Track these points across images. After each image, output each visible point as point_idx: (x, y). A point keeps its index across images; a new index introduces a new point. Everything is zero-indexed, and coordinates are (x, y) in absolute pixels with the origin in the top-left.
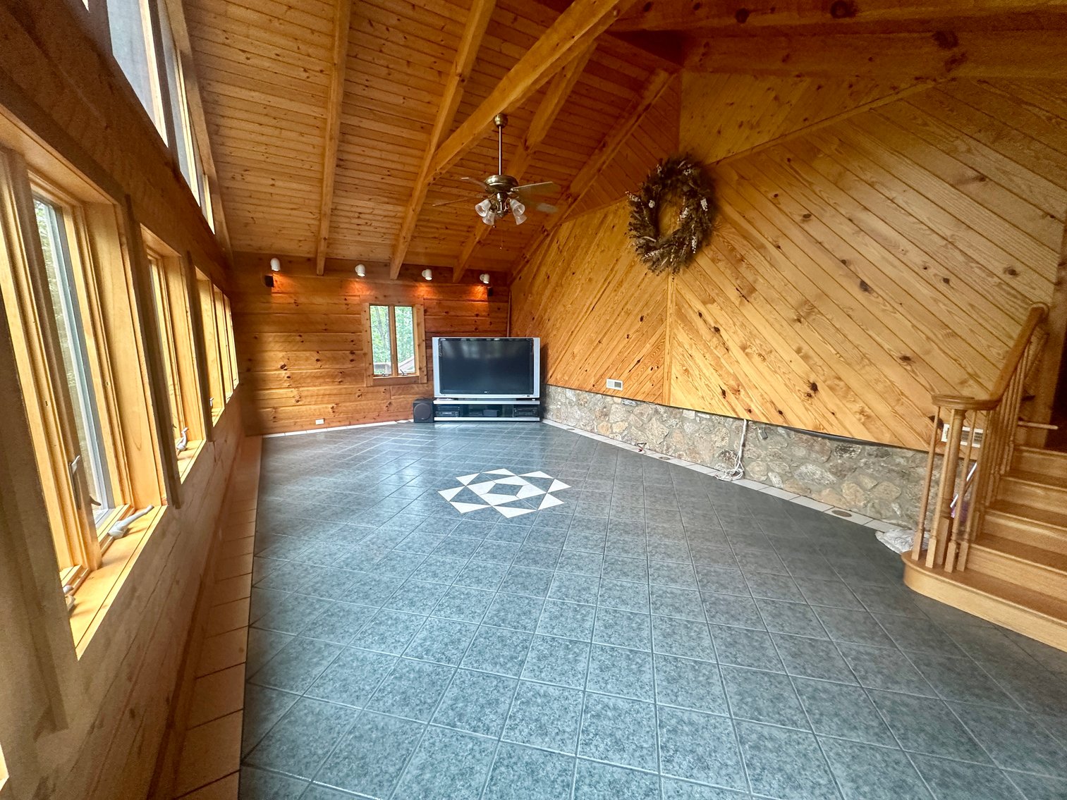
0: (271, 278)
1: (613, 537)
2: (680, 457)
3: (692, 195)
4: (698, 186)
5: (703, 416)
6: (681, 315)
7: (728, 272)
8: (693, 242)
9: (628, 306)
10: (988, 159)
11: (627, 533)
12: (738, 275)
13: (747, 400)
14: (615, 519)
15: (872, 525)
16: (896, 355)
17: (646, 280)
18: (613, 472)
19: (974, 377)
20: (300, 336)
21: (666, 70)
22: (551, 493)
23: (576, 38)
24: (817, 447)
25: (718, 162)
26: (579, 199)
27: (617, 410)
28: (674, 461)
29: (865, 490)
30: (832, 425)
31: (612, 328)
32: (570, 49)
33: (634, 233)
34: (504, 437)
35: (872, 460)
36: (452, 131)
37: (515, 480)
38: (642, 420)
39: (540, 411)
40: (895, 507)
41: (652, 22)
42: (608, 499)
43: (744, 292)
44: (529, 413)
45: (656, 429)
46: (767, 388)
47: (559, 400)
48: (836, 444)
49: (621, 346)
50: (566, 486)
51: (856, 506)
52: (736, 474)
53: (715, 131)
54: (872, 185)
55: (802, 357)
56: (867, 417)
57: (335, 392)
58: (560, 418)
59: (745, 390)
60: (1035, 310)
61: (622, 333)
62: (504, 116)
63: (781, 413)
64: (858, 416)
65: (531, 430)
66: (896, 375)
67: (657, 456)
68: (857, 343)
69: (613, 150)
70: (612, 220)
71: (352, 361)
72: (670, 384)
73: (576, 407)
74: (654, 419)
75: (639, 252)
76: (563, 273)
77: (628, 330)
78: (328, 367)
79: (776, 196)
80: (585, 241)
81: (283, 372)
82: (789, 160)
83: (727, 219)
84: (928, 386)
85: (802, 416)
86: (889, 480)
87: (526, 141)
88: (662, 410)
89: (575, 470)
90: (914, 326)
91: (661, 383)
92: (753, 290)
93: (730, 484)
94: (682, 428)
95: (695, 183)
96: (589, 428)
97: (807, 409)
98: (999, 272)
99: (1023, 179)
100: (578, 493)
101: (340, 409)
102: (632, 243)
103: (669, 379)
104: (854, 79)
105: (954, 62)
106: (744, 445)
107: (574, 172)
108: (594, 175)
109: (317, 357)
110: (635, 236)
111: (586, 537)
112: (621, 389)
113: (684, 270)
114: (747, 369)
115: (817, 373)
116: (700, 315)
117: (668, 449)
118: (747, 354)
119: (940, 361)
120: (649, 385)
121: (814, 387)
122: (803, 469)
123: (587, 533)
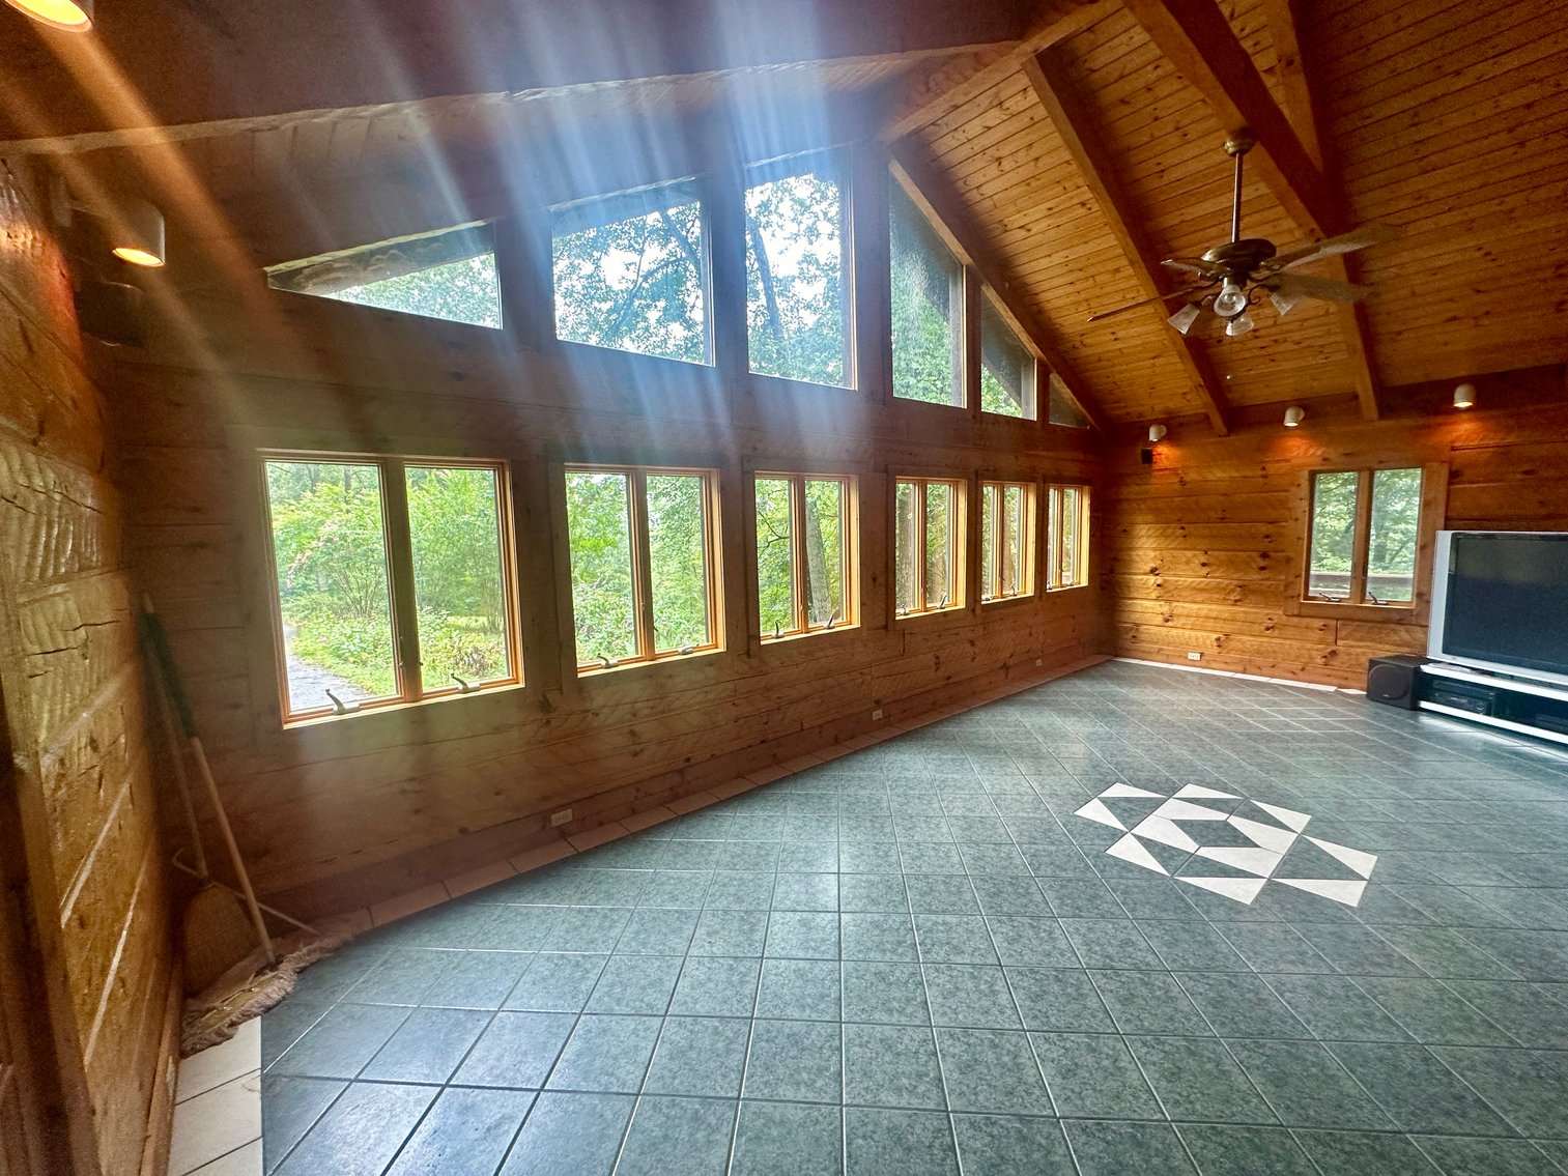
0: (1151, 451)
20: (1183, 528)
57: (1226, 615)
71: (1263, 568)
78: (1220, 578)
81: (1152, 579)
101: (1232, 644)
109: (1203, 559)
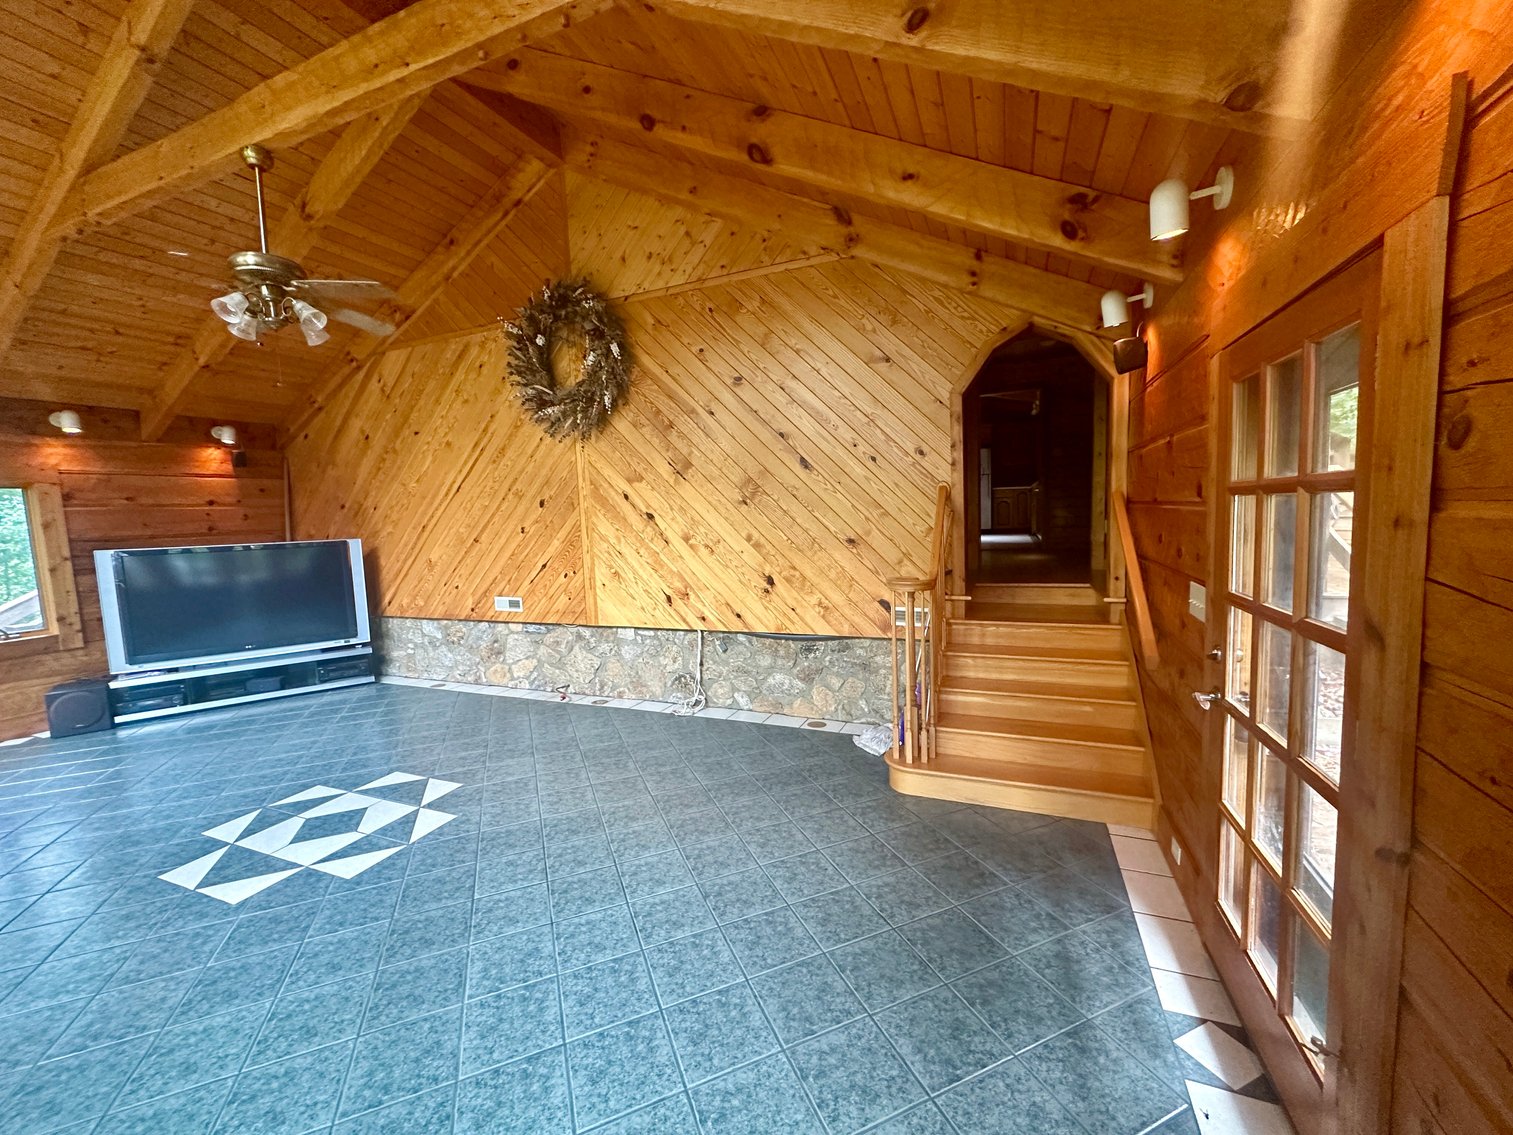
1: (554, 847)
2: (620, 696)
3: (597, 334)
4: (605, 325)
5: (646, 633)
6: (602, 501)
7: (656, 441)
8: (606, 398)
9: (518, 486)
10: (890, 343)
11: (575, 832)
12: (669, 446)
13: (700, 606)
14: (551, 816)
15: (847, 730)
16: (842, 537)
17: (543, 447)
18: (528, 742)
19: (907, 555)
21: (541, 159)
22: (430, 806)
23: (413, 67)
24: (782, 653)
25: (626, 298)
26: (414, 317)
27: (517, 642)
28: (614, 704)
29: (833, 692)
30: (793, 623)
31: (496, 519)
32: (401, 81)
33: (518, 379)
34: (306, 725)
35: (836, 656)
37: (349, 802)
38: (558, 652)
39: (375, 663)
40: (862, 703)
41: (518, 86)
42: (532, 786)
43: (678, 468)
44: (352, 672)
45: (582, 662)
46: (720, 588)
47: (411, 641)
48: (800, 644)
49: (514, 546)
50: (452, 786)
51: (828, 712)
52: (697, 703)
53: (618, 255)
54: (797, 352)
55: (753, 546)
56: (826, 609)
58: (415, 670)
59: (695, 593)
60: (941, 488)
61: (513, 524)
62: (265, 153)
63: (739, 616)
64: (817, 609)
65: (360, 700)
66: (843, 557)
67: (588, 701)
68: (806, 526)
69: (468, 253)
70: (478, 357)
72: (595, 594)
73: (444, 648)
74: (576, 648)
75: (526, 407)
76: (397, 433)
77: (523, 520)
79: (701, 350)
80: (432, 384)
82: (710, 310)
83: (646, 373)
84: (871, 567)
85: (762, 619)
86: (853, 675)
87: (304, 206)
88: (587, 633)
89: (463, 754)
90: (853, 505)
91: (582, 595)
92: (688, 465)
93: (692, 719)
94: (618, 654)
95: (600, 320)
96: (471, 679)
97: (766, 608)
98: (911, 451)
99: (917, 365)
100: (479, 791)
102: (514, 395)
103: (593, 587)
104: (766, 234)
105: (852, 240)
106: (701, 664)
107: (402, 273)
108: (438, 285)
110: (519, 384)
111: (510, 863)
112: (521, 610)
113: (597, 437)
114: (697, 566)
115: (771, 564)
116: (626, 497)
117: (602, 687)
118: (691, 546)
119: (877, 540)
120: (564, 599)
121: (770, 581)
122: (771, 681)
123: (511, 855)
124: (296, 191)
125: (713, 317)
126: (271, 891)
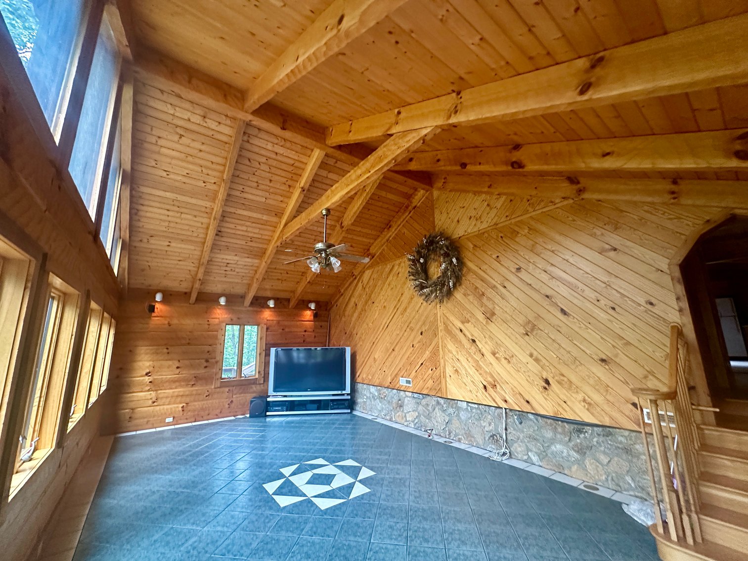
0: (154, 306)
1: (414, 524)
2: (459, 440)
3: (446, 255)
4: (450, 251)
5: (473, 405)
6: (448, 331)
7: (476, 302)
8: (450, 283)
9: (411, 325)
10: (615, 239)
11: (425, 519)
12: (482, 305)
13: (503, 393)
14: (414, 505)
15: (617, 497)
16: (596, 357)
17: (422, 307)
18: (409, 457)
19: (651, 373)
20: (167, 349)
21: (423, 189)
22: (360, 481)
23: (371, 172)
24: (560, 430)
25: (460, 238)
26: (375, 257)
27: (409, 403)
28: (455, 445)
29: (602, 465)
30: (566, 411)
31: (402, 340)
32: (367, 178)
33: (412, 277)
34: (321, 428)
35: (601, 439)
36: (295, 217)
37: (330, 470)
38: (428, 410)
39: (350, 404)
40: (628, 479)
41: (413, 166)
42: (407, 484)
43: (488, 315)
44: (342, 407)
45: (439, 417)
46: (515, 383)
47: (365, 395)
48: (572, 427)
49: (409, 353)
50: (372, 473)
51: (600, 481)
52: (504, 454)
53: (456, 220)
54: (553, 251)
55: (534, 360)
56: (590, 405)
57: (187, 393)
58: (366, 410)
59: (500, 385)
60: (673, 327)
61: (409, 343)
62: (328, 210)
63: (528, 402)
64: (583, 404)
65: (344, 420)
66: (599, 371)
67: (442, 440)
68: (568, 349)
69: (395, 230)
70: (397, 270)
71: (206, 367)
72: (446, 381)
73: (378, 400)
74: (437, 409)
75: (416, 289)
76: (366, 302)
77: (413, 341)
78: (185, 373)
79: (498, 257)
80: (380, 282)
81: (147, 378)
82: (501, 237)
83: (469, 270)
84: (623, 380)
85: (544, 405)
86: (617, 455)
87: (342, 223)
88: (442, 401)
89: (379, 457)
90: (602, 338)
91: (439, 380)
92: (493, 314)
93: (500, 464)
94: (458, 415)
95: (447, 248)
96: (388, 418)
97: (546, 399)
98: (643, 303)
99: (638, 250)
100: (383, 479)
101: (189, 408)
102: (411, 284)
103: (445, 377)
104: (529, 198)
105: (580, 191)
106: (506, 429)
107: (372, 241)
108: (384, 243)
109: (178, 365)
110: (413, 280)
111: (391, 527)
112: (411, 385)
113: (447, 302)
114: (500, 369)
115: (547, 371)
116: (461, 331)
117: (450, 434)
118: (497, 358)
119: (623, 360)
120: (431, 382)
121: (547, 382)
122: (553, 448)
123: (391, 522)
124: (339, 220)
125: (503, 240)
126: (295, 505)
